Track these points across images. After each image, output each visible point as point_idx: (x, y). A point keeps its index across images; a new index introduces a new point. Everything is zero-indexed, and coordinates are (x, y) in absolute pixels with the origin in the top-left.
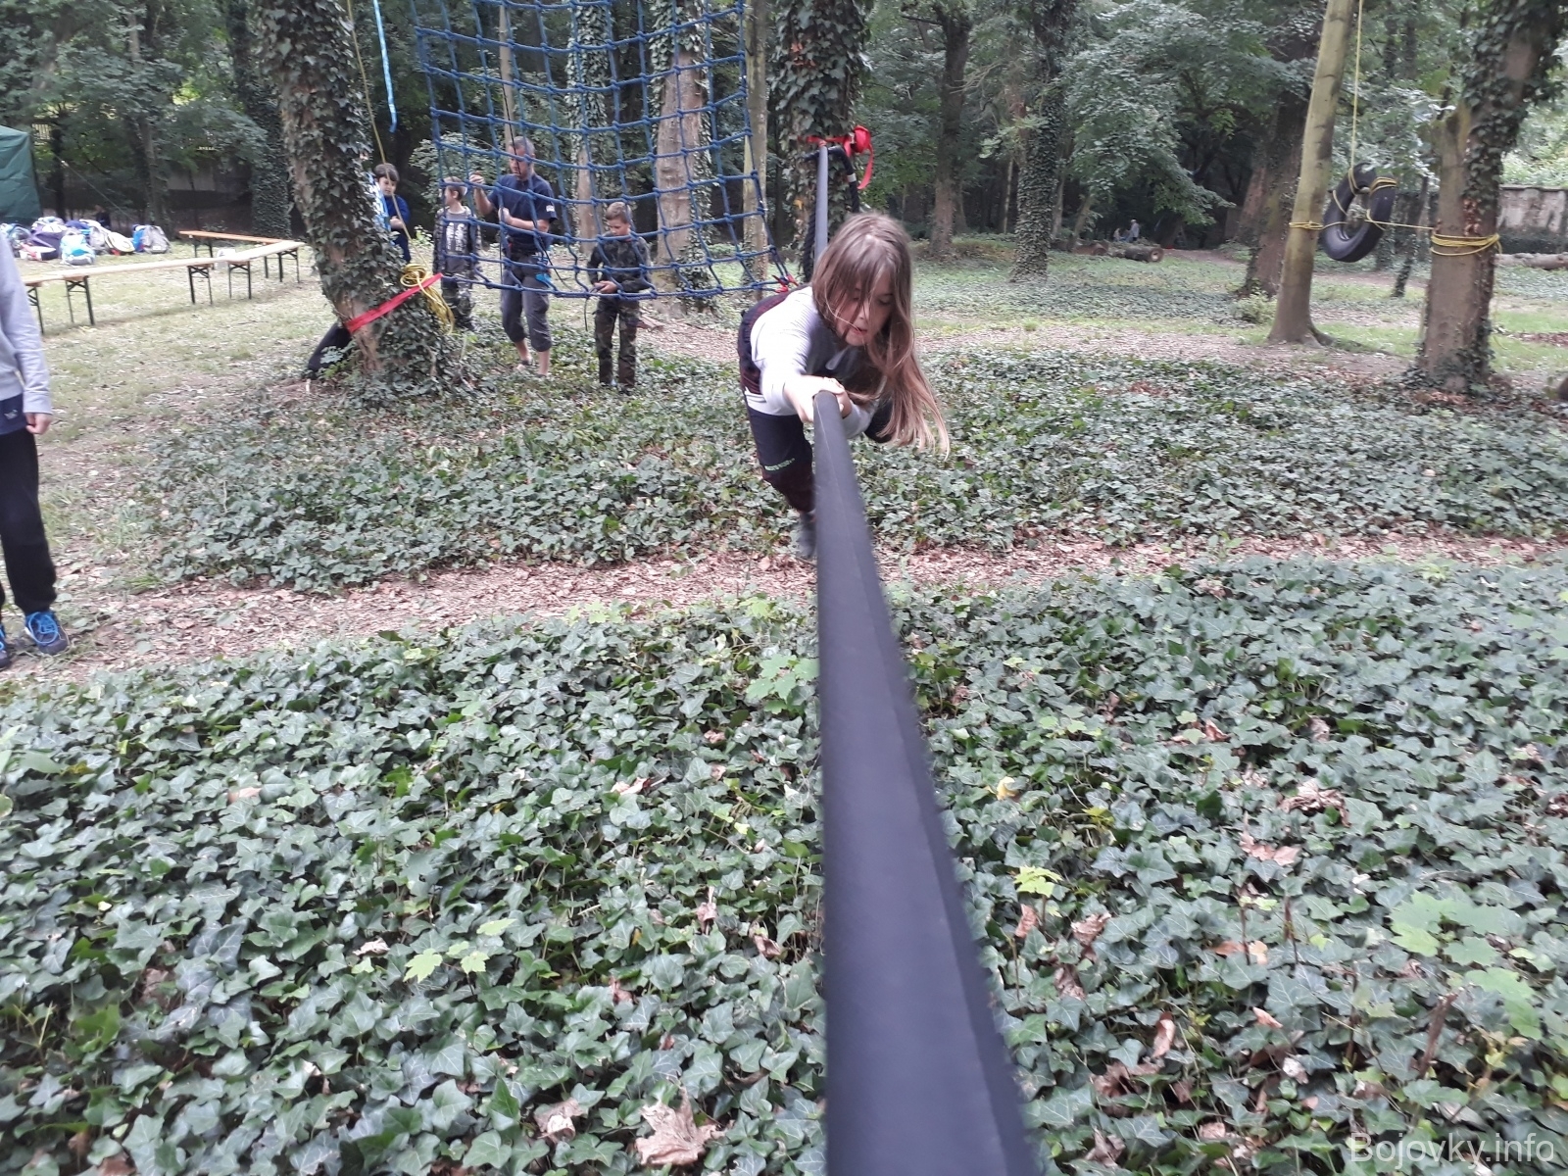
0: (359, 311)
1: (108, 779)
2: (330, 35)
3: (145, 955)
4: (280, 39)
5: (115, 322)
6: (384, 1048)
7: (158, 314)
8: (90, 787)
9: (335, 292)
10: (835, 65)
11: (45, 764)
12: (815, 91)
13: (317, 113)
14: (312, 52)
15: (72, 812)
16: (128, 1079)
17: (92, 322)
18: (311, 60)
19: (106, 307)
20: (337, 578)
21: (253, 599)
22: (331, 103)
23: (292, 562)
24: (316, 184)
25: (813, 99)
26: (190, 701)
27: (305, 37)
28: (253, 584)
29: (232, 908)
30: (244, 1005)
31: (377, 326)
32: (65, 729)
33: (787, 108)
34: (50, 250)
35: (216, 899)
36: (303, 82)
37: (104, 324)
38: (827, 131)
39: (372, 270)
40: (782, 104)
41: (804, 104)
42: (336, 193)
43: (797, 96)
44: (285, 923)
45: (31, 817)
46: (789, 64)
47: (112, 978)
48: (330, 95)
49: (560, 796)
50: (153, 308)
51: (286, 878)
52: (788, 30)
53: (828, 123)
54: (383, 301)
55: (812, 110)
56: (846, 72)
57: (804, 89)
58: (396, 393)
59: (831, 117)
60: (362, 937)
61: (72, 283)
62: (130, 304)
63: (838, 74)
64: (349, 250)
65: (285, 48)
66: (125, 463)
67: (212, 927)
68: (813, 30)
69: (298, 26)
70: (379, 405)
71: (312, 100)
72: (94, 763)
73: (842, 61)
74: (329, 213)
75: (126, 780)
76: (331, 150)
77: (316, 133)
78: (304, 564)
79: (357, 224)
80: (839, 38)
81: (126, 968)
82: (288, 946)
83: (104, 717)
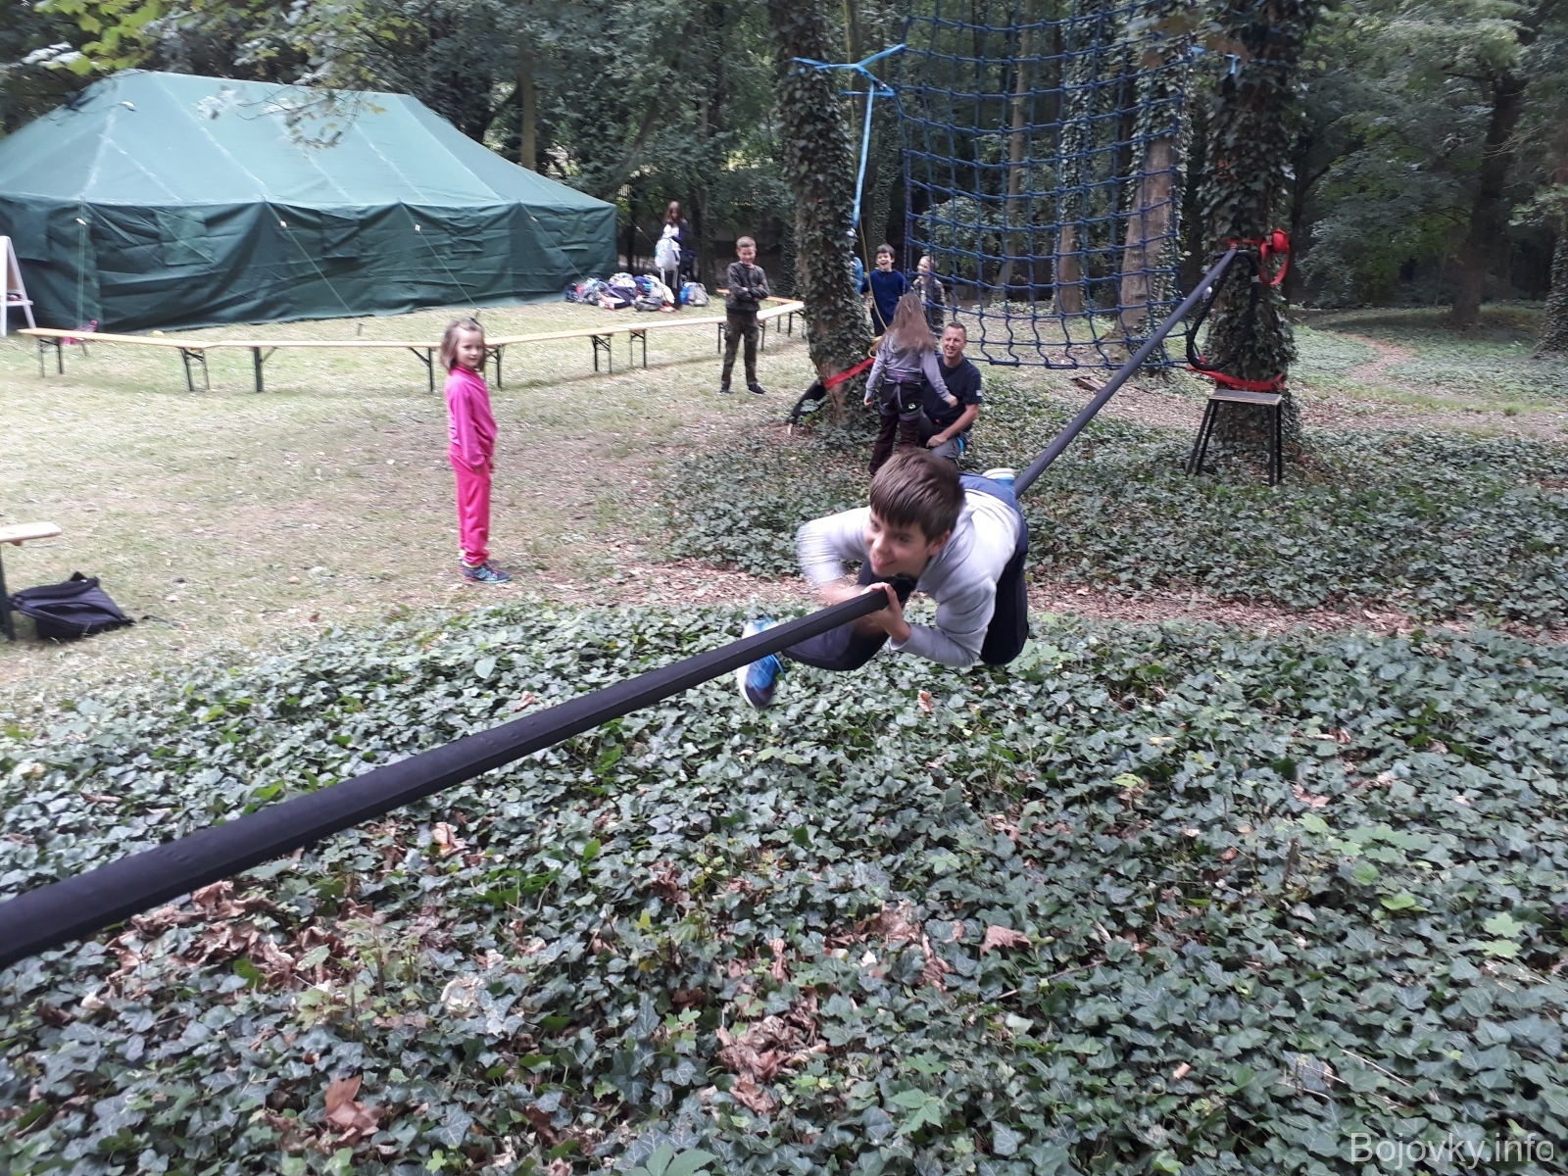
0: (834, 373)
1: (627, 653)
2: (837, 157)
3: (635, 731)
4: (801, 161)
5: (661, 366)
6: (740, 791)
7: (692, 361)
8: (617, 655)
9: (817, 357)
10: (1256, 178)
11: (597, 640)
12: (1235, 201)
13: (821, 218)
14: (822, 170)
15: (607, 666)
16: (622, 779)
17: (645, 366)
18: (821, 177)
19: (656, 353)
20: (778, 568)
21: (722, 577)
22: (833, 209)
23: (750, 555)
24: (813, 273)
25: (1233, 208)
26: (675, 622)
27: (820, 160)
28: (724, 566)
29: (679, 720)
30: (678, 761)
31: (846, 386)
32: (607, 626)
33: (1210, 215)
34: (621, 301)
35: (674, 714)
36: (814, 195)
37: (654, 366)
38: (1245, 235)
39: (847, 341)
40: (1206, 211)
41: (1223, 212)
42: (827, 280)
43: (1219, 205)
44: (704, 731)
45: (586, 665)
46: (1214, 177)
47: (619, 739)
48: (832, 203)
49: (867, 702)
50: (688, 355)
51: (709, 713)
52: (1217, 149)
53: (1245, 228)
54: (852, 366)
55: (1231, 217)
56: (1267, 184)
57: (1226, 199)
58: (853, 439)
59: (1248, 221)
60: (743, 746)
61: (635, 334)
62: (673, 350)
63: (1258, 186)
64: (832, 324)
65: (804, 169)
66: (656, 477)
67: (669, 724)
68: (1237, 149)
69: (815, 152)
70: (839, 448)
71: (818, 208)
72: (621, 644)
73: (1263, 175)
74: (820, 295)
75: (636, 655)
76: (828, 246)
77: (818, 233)
78: (757, 556)
79: (840, 304)
80: (1262, 156)
81: (626, 735)
82: (704, 742)
83: (628, 624)
